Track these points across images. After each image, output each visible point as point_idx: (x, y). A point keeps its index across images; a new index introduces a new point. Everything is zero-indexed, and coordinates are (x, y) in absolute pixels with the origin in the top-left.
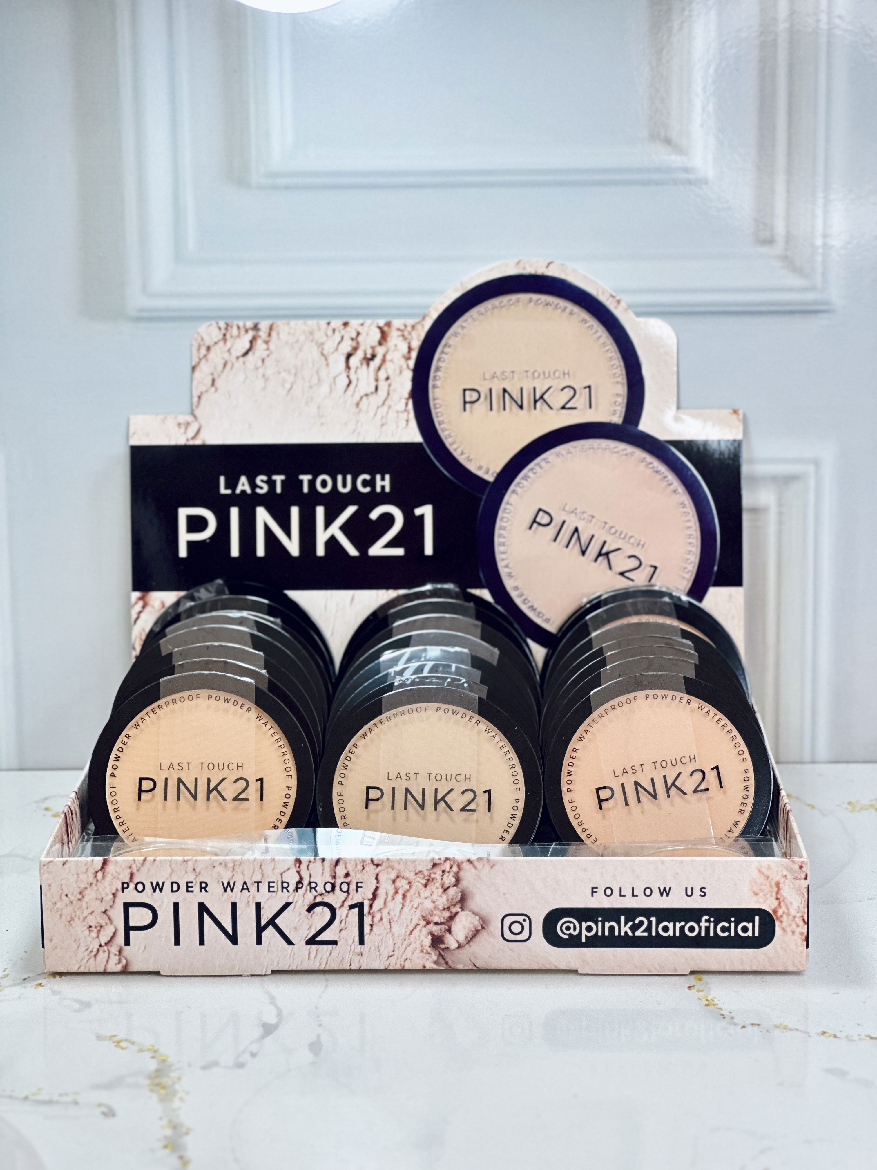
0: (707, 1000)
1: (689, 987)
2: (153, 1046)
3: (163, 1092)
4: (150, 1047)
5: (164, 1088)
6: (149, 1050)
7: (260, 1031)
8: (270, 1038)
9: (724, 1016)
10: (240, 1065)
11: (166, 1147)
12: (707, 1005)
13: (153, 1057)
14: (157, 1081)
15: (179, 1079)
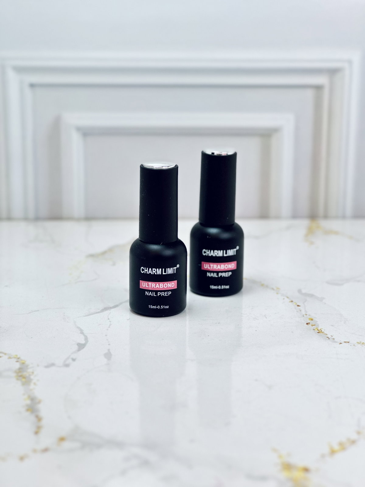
0: (318, 330)
1: (307, 324)
2: (17, 355)
3: (24, 380)
4: (15, 356)
5: (24, 378)
6: (15, 358)
7: (76, 347)
8: (81, 351)
9: (329, 338)
10: (67, 366)
11: (28, 410)
12: (318, 333)
13: (17, 361)
14: (20, 374)
15: (33, 373)
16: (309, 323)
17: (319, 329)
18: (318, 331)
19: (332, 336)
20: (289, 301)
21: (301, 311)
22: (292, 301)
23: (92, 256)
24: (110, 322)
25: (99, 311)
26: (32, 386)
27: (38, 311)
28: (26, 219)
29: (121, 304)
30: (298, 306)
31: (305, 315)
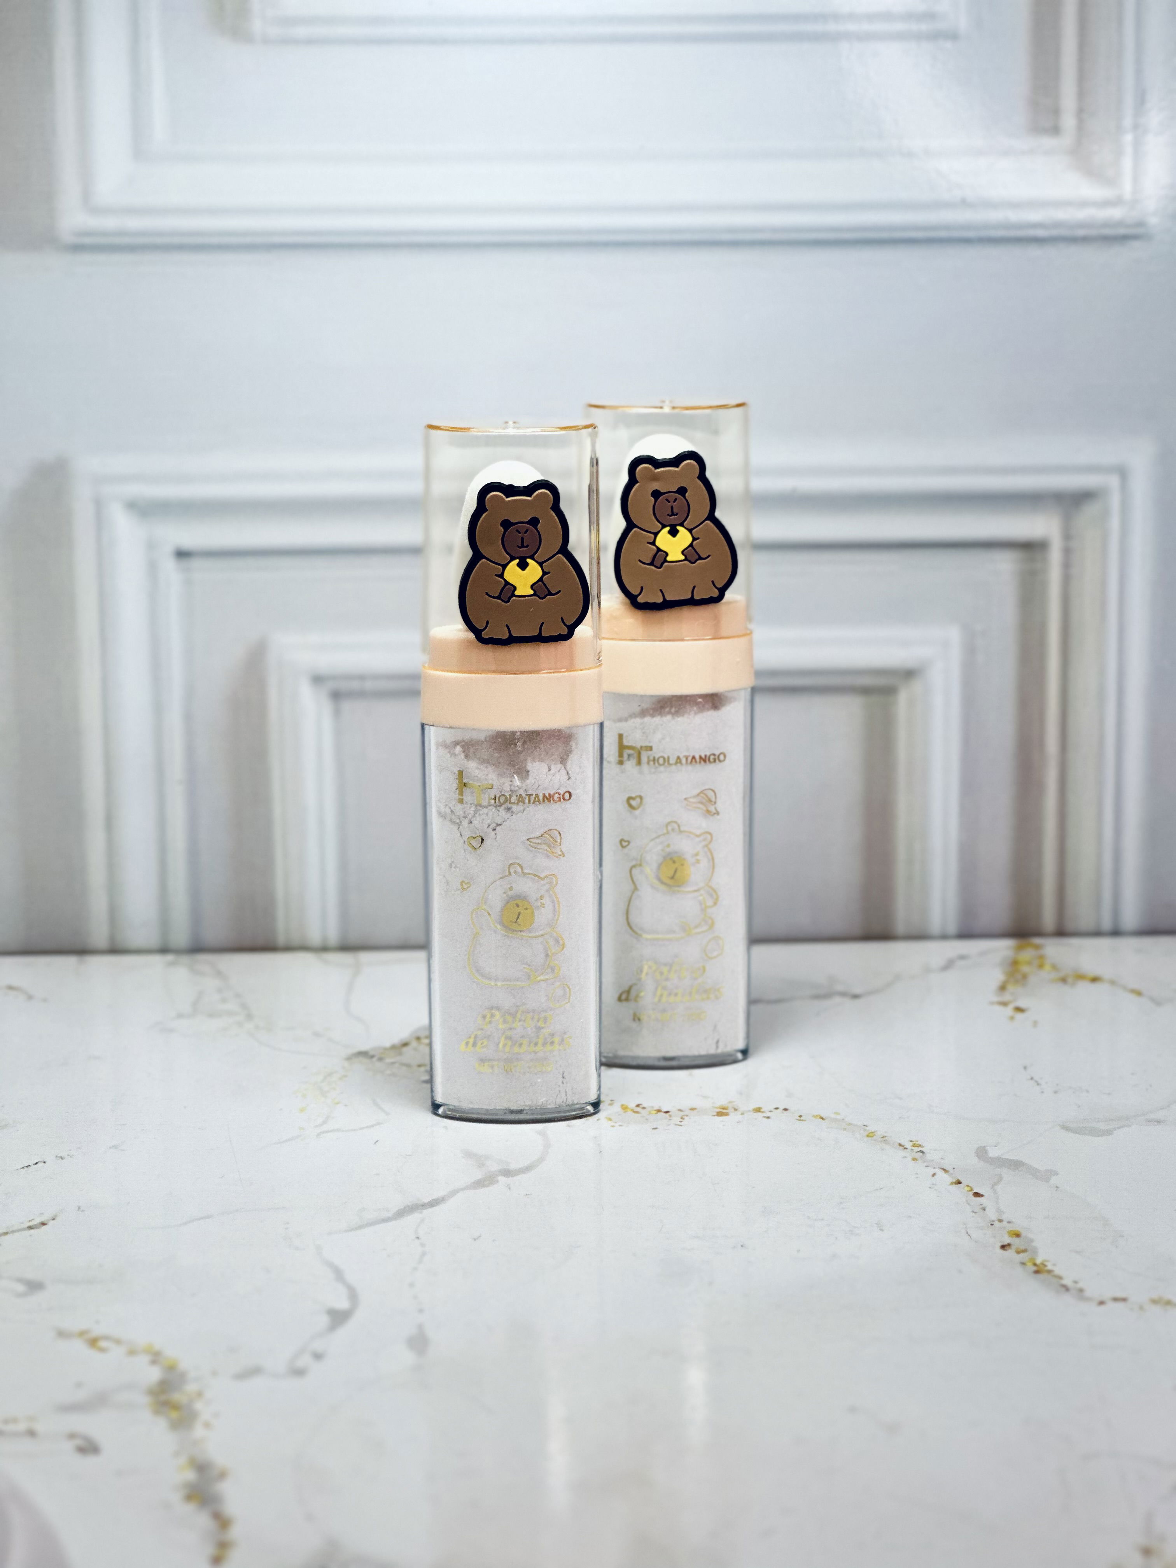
0: (1035, 1265)
1: (1003, 1247)
2: (151, 1345)
3: (174, 1415)
4: (147, 1348)
5: (175, 1408)
6: (146, 1352)
7: (324, 1320)
8: (340, 1330)
9: (1068, 1288)
10: (299, 1372)
11: (189, 1498)
12: (1034, 1272)
13: (153, 1363)
14: (163, 1398)
15: (200, 1394)
16: (1009, 1245)
17: (1038, 1262)
18: (1035, 1268)
19: (1076, 1282)
20: (948, 1179)
21: (984, 1210)
22: (960, 1183)
23: (363, 1054)
24: (423, 1245)
25: (390, 1214)
26: (199, 1432)
27: (209, 1217)
28: (164, 950)
29: (454, 1193)
30: (977, 1195)
31: (997, 1224)
